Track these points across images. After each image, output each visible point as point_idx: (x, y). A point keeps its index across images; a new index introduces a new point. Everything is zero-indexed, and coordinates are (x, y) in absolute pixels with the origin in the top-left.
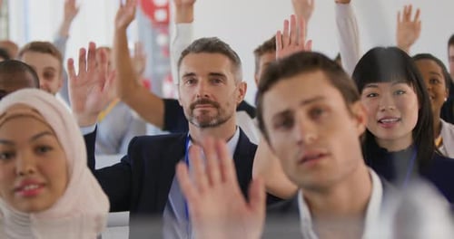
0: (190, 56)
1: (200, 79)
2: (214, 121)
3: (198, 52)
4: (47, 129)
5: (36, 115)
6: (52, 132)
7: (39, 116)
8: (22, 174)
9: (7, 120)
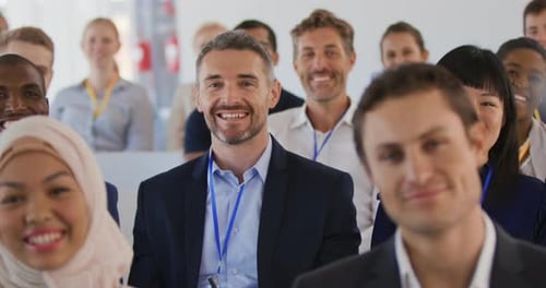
0: (213, 54)
1: (227, 83)
2: (246, 135)
3: (223, 49)
4: (63, 168)
5: (48, 149)
6: (69, 172)
7: (51, 151)
8: (33, 222)
9: (14, 156)
